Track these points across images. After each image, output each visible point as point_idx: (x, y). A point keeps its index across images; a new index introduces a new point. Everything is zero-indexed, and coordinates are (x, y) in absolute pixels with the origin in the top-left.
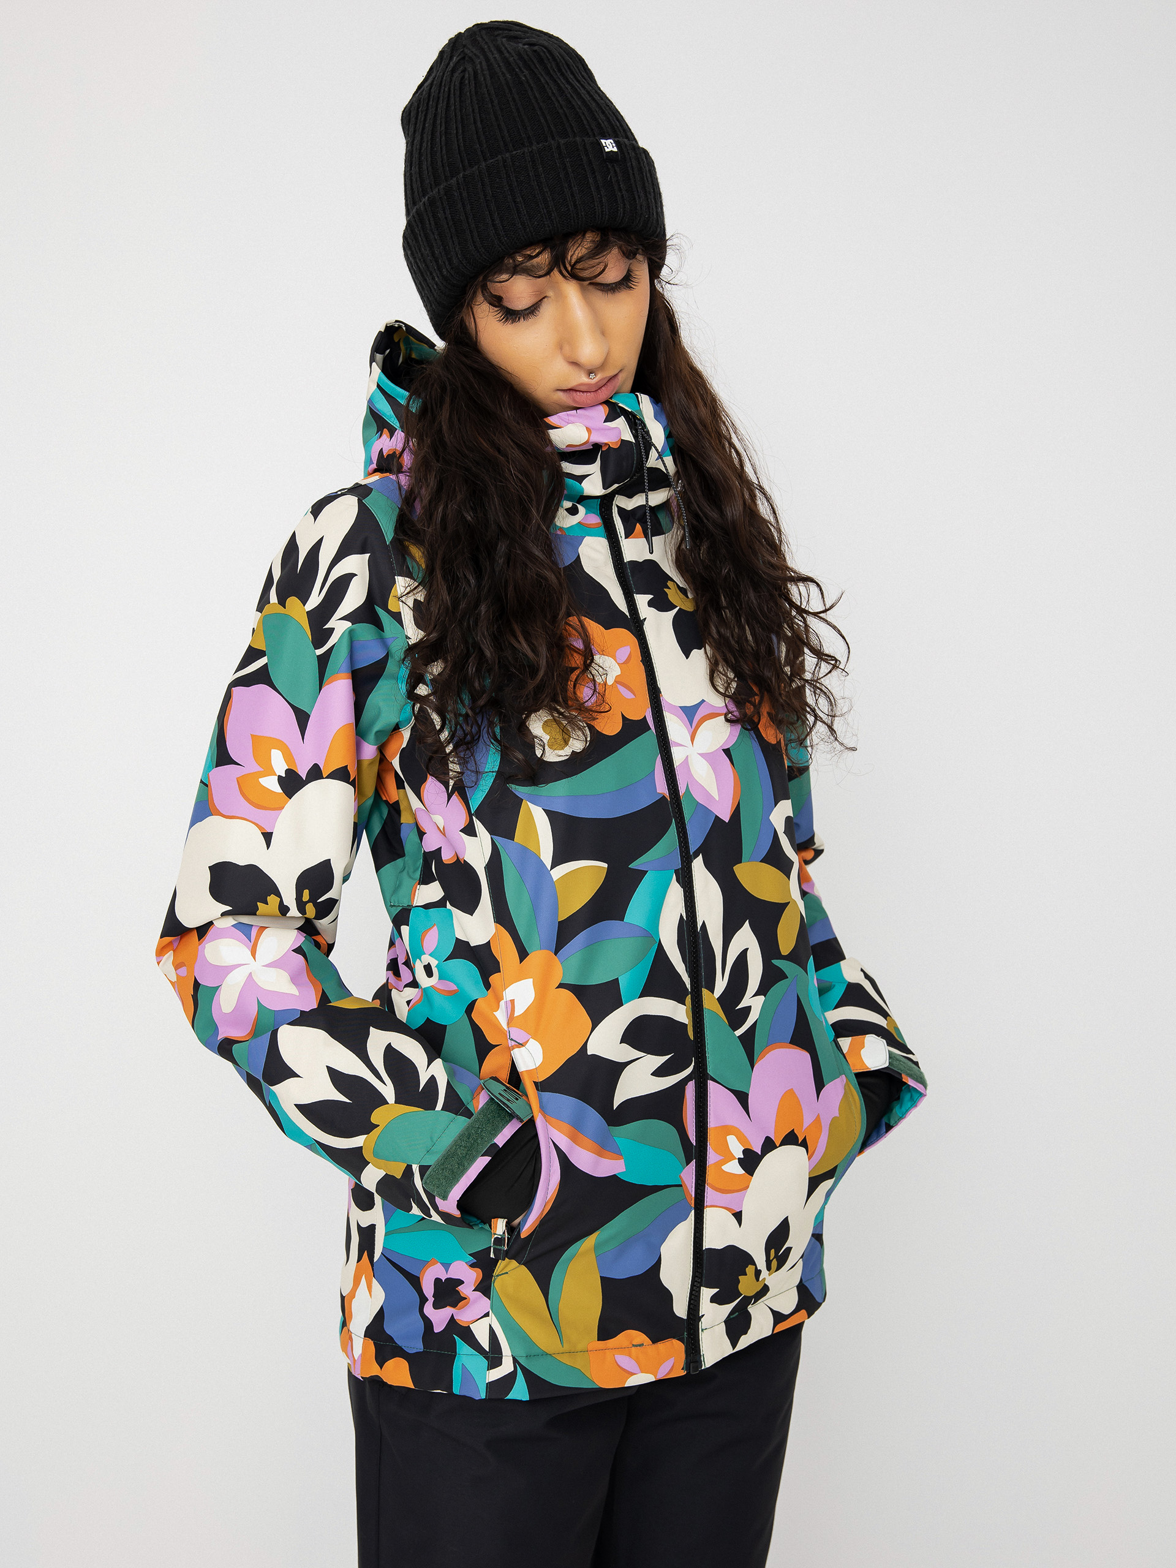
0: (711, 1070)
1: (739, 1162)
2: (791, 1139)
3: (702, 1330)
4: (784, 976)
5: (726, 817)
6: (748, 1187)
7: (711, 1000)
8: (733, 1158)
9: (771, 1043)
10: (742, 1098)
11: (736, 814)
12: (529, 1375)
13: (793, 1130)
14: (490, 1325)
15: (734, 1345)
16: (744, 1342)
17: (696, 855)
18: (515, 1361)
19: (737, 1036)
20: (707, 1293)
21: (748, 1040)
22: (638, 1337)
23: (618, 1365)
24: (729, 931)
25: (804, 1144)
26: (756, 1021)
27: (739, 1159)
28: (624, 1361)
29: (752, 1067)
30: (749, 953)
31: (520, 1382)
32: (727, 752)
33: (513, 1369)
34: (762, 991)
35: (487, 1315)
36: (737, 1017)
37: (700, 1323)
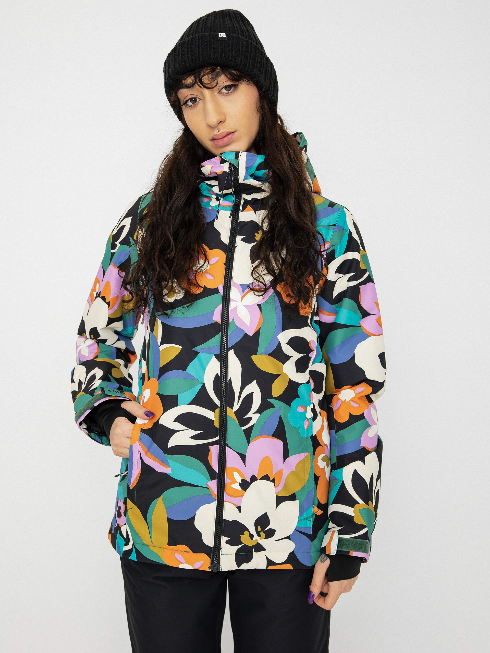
0: (228, 443)
1: (239, 484)
2: (266, 478)
3: (221, 554)
4: (273, 406)
5: (251, 334)
6: (243, 496)
7: (231, 413)
8: (236, 482)
9: (261, 434)
10: (243, 457)
11: (257, 334)
12: (138, 552)
13: (268, 474)
14: (126, 528)
15: (239, 565)
16: (245, 567)
17: (231, 349)
18: (133, 544)
19: (243, 429)
20: (224, 539)
21: (248, 433)
22: (187, 548)
23: (176, 558)
24: (244, 383)
25: (273, 481)
26: (255, 424)
27: (239, 483)
28: (178, 556)
29: (249, 444)
30: (254, 394)
31: (134, 554)
32: (259, 306)
33: (132, 548)
34: (259, 411)
35: (125, 524)
36: (243, 421)
37: (221, 551)
